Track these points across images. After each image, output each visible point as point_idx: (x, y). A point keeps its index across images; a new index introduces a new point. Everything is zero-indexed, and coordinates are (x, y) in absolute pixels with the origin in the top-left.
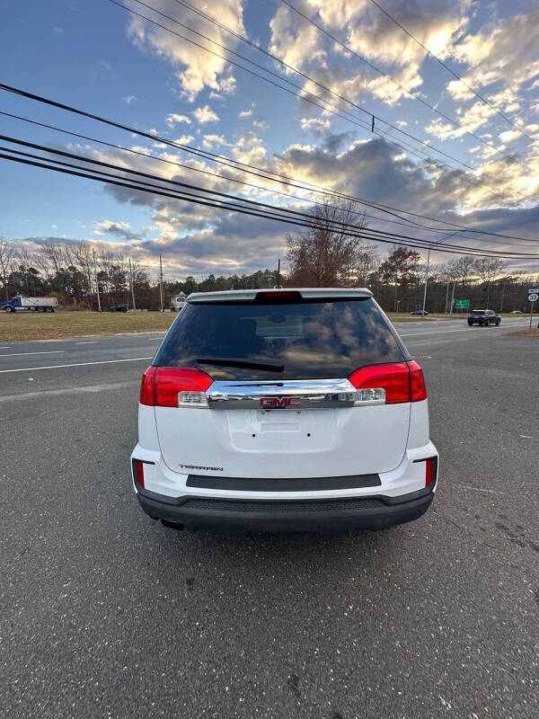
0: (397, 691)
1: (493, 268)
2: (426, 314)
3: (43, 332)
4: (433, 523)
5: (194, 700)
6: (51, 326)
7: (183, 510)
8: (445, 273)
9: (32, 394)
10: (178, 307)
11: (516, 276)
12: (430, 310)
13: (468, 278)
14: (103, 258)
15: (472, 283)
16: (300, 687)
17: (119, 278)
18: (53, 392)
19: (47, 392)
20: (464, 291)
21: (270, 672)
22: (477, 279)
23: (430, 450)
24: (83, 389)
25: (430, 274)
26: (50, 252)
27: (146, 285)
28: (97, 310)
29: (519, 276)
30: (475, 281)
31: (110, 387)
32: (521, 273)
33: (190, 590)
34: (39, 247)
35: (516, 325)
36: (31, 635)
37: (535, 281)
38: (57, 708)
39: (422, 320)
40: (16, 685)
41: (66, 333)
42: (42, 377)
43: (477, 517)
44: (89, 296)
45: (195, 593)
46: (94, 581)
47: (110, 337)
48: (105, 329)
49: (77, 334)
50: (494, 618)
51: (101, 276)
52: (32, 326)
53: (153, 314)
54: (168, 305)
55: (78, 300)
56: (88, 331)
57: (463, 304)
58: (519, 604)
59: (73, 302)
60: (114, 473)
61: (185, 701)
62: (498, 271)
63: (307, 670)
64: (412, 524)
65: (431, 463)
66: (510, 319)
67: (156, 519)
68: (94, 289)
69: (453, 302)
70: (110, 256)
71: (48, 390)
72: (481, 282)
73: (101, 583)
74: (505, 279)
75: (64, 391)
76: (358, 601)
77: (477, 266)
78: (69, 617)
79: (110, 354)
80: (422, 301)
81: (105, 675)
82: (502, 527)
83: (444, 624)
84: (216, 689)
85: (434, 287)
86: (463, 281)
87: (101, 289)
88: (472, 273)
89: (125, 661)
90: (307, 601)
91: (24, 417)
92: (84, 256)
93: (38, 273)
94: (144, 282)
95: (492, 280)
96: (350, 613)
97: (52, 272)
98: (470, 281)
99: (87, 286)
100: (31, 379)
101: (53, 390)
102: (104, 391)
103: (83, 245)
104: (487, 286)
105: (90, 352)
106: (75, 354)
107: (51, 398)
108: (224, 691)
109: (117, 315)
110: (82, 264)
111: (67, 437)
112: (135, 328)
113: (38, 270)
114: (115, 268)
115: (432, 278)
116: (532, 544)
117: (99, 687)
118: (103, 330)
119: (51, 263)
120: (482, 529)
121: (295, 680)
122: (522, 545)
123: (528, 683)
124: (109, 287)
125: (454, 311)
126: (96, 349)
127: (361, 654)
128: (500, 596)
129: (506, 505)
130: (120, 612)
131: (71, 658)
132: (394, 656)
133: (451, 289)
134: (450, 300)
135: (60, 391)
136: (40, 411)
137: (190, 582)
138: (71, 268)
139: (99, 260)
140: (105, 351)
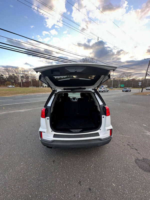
0: (103, 183)
1: (130, 76)
2: (113, 88)
3: (5, 94)
4: (112, 144)
5: (57, 188)
6: (8, 92)
7: (52, 143)
8: (118, 77)
9: (5, 112)
10: (45, 86)
11: (136, 78)
12: (114, 87)
13: (124, 78)
14: (23, 72)
15: (125, 80)
16: (81, 183)
17: (27, 78)
18: (11, 112)
19: (9, 112)
20: (123, 82)
21: (74, 181)
22: (126, 79)
23: (111, 127)
24: (19, 111)
25: (114, 77)
26: (7, 70)
27: (36, 79)
28: (21, 87)
29: (137, 78)
30: (125, 79)
31: (27, 110)
32: (137, 77)
33: (54, 163)
34: (3, 68)
35: (136, 91)
36: (14, 176)
37: (141, 79)
38: (24, 192)
39: (112, 90)
40: (13, 187)
41: (12, 94)
42: (7, 107)
43: (123, 143)
44: (19, 83)
45: (55, 164)
46: (29, 162)
47: (25, 95)
48: (24, 93)
49: (16, 94)
50: (125, 166)
51: (22, 77)
52: (2, 92)
53: (37, 88)
54: (42, 86)
55: (15, 84)
56: (19, 93)
57: (122, 86)
58: (131, 162)
59: (14, 85)
60: (31, 134)
61: (54, 188)
62: (131, 77)
63: (83, 180)
64: (107, 145)
65: (111, 130)
66: (134, 90)
67: (45, 146)
68: (20, 81)
69: (120, 85)
70: (25, 71)
71: (9, 111)
72: (127, 79)
73: (31, 163)
74: (133, 79)
75: (14, 111)
76: (94, 164)
77: (126, 75)
78: (24, 171)
79: (26, 100)
80: (112, 85)
81: (35, 184)
82: (128, 145)
83: (114, 168)
84: (62, 185)
85: (115, 81)
86: (122, 79)
87: (22, 81)
88: (125, 77)
89: (39, 181)
90: (82, 164)
91: (3, 119)
92: (17, 71)
93: (3, 76)
94: (35, 79)
95: (130, 79)
96: (92, 166)
97: (7, 76)
98: (124, 79)
99: (18, 80)
100: (4, 108)
101: (11, 111)
102: (26, 111)
103: (17, 68)
104: (129, 81)
105: (20, 100)
106: (16, 100)
107: (10, 113)
108: (64, 185)
109: (27, 88)
110: (16, 74)
111: (17, 125)
112: (32, 92)
113: (4, 75)
114: (26, 75)
115: (114, 79)
116: (135, 149)
117: (34, 187)
118: (23, 93)
119: (7, 73)
120: (124, 145)
121: (80, 182)
122: (133, 149)
123: (132, 179)
124: (24, 80)
125: (120, 87)
126: (21, 99)
127: (95, 175)
128: (127, 161)
129: (130, 139)
130: (37, 169)
131: (26, 180)
132: (103, 175)
133: (119, 82)
134: (119, 84)
135: (13, 111)
136: (8, 117)
137: (54, 161)
138: (13, 75)
139: (21, 72)
140: (24, 100)
